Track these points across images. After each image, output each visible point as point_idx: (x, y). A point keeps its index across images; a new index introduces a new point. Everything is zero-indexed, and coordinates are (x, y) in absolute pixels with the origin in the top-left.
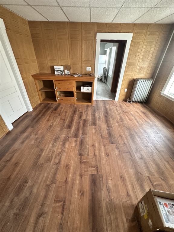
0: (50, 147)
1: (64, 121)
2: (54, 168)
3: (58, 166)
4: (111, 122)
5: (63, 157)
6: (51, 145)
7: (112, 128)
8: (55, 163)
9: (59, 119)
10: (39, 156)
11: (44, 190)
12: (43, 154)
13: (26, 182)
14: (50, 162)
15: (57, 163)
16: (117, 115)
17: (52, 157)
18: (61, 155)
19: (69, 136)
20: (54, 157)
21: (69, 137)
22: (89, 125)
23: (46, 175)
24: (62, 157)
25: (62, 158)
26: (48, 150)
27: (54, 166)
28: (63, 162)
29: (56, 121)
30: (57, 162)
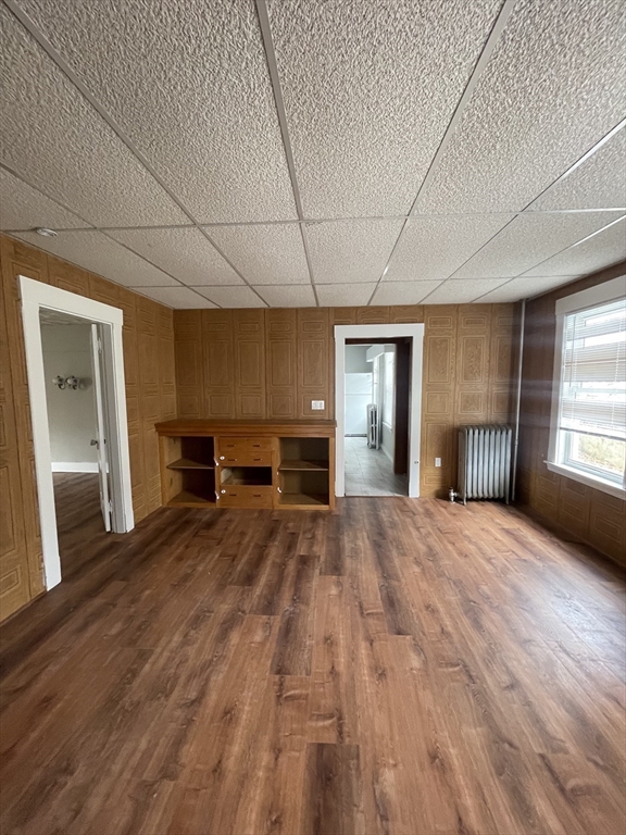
0: (173, 644)
1: (233, 560)
2: (180, 722)
3: (195, 713)
4: (397, 562)
5: (217, 679)
6: (177, 638)
7: (399, 581)
8: (183, 702)
9: (217, 556)
10: (129, 675)
11: (128, 804)
12: (147, 667)
13: (68, 771)
14: (167, 696)
15: (193, 702)
16: (417, 541)
17: (176, 677)
18: (211, 672)
19: (247, 607)
20: (182, 680)
21: (243, 612)
22: (317, 571)
23: (143, 745)
24: (213, 678)
25: (211, 684)
26: (166, 654)
27: (178, 713)
28: (212, 698)
29: (207, 561)
30: (193, 698)
